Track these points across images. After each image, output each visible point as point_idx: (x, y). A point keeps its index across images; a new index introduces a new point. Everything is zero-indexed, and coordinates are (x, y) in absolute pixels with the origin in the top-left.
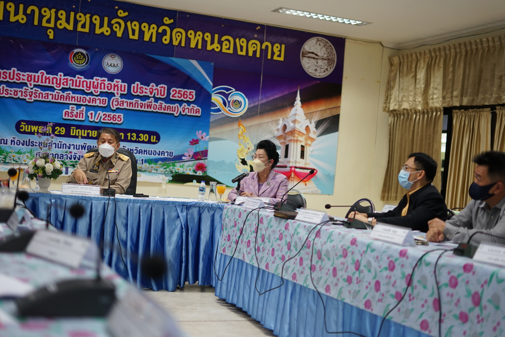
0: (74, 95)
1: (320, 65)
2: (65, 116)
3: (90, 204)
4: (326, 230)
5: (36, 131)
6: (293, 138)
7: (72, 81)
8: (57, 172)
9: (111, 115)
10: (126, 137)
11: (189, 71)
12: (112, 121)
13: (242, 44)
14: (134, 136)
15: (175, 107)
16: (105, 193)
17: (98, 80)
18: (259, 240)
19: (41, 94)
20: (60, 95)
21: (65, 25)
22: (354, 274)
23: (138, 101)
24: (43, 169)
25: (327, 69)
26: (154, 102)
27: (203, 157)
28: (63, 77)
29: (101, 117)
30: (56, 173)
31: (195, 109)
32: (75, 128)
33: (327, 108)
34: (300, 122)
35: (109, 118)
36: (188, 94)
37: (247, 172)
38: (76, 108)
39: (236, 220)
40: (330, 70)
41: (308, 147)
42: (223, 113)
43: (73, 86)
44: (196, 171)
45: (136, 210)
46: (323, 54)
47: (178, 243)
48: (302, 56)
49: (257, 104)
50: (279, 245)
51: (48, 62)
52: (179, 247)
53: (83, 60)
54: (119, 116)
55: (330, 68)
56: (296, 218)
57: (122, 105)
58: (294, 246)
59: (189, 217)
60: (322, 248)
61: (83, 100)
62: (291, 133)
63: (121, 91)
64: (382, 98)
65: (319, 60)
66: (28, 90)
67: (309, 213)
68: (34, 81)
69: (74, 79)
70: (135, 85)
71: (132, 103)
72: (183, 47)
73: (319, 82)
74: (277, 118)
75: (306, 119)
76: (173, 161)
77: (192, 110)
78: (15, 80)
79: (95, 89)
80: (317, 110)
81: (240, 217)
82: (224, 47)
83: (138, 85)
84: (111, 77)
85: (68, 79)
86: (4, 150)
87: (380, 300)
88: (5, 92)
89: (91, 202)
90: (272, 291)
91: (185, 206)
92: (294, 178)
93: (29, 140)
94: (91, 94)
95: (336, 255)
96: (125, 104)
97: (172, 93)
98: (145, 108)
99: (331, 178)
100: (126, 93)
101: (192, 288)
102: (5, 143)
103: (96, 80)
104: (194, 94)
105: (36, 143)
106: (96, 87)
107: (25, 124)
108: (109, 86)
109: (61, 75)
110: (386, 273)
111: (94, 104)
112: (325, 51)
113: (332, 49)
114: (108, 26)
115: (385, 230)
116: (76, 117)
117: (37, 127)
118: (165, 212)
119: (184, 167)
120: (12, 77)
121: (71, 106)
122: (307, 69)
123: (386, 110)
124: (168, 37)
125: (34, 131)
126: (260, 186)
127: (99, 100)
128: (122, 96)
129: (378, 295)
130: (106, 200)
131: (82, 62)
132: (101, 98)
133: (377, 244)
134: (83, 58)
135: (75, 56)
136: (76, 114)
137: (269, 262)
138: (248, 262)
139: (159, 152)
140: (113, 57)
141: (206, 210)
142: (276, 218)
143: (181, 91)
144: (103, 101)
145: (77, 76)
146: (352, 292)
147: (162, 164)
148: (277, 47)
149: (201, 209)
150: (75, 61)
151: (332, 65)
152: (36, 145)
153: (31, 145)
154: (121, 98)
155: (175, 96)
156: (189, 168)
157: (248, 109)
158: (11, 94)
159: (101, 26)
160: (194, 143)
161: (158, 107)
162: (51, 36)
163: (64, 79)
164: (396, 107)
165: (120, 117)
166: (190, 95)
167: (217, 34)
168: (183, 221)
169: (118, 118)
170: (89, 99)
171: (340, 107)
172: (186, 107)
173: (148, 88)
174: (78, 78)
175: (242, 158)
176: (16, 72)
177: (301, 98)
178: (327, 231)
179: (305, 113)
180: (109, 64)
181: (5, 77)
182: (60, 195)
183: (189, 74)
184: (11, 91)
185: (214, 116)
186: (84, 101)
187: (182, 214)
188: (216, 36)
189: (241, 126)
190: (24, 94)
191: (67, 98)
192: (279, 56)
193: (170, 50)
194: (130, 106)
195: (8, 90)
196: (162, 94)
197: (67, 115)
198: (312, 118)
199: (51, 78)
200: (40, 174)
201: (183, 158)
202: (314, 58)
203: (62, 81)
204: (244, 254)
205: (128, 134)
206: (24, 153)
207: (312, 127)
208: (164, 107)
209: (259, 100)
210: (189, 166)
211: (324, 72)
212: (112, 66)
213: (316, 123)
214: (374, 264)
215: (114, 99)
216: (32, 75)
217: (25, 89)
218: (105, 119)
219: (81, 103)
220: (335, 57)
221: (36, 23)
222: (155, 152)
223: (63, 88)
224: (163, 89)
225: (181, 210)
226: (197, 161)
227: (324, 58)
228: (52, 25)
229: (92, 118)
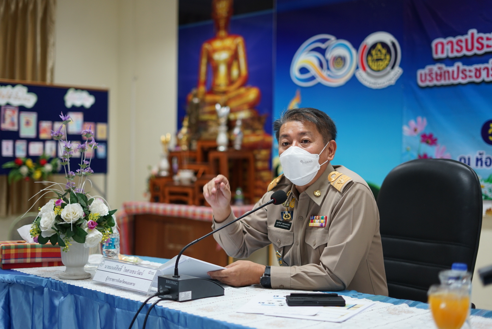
78: (475, 51)
88: (461, 75)
120: (470, 47)
158: (470, 77)
176: (476, 36)
181: (460, 49)
184: (470, 71)
195: (466, 70)
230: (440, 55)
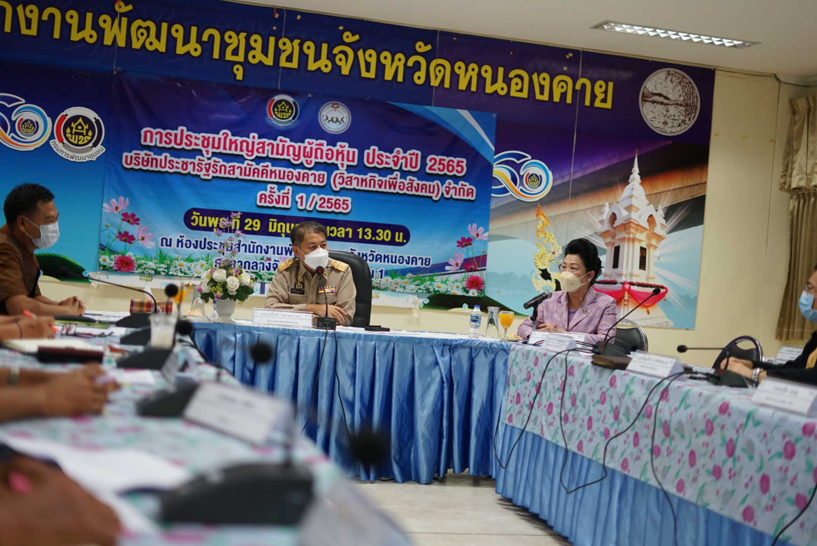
0: (274, 169)
1: (673, 114)
2: (261, 202)
3: (296, 341)
4: (679, 387)
5: (215, 226)
6: (626, 236)
7: (271, 146)
8: (245, 290)
9: (332, 199)
10: (356, 234)
11: (456, 127)
12: (333, 209)
13: (542, 83)
14: (368, 234)
15: (434, 186)
16: (320, 324)
17: (313, 143)
18: (568, 403)
19: (223, 168)
20: (252, 168)
21: (260, 57)
22: (724, 462)
23: (375, 177)
24: (224, 285)
25: (684, 121)
26: (401, 178)
27: (479, 267)
28: (257, 141)
29: (316, 203)
30: (244, 292)
31: (466, 188)
32: (276, 220)
33: (684, 186)
34: (638, 209)
35: (329, 205)
36: (455, 165)
37: (548, 292)
38: (278, 189)
39: (529, 369)
40: (689, 122)
41: (652, 249)
42: (511, 195)
43: (272, 153)
44: (468, 289)
45: (369, 352)
46: (677, 96)
47: (436, 405)
48: (642, 100)
49: (567, 179)
50: (600, 412)
51: (234, 117)
52: (438, 413)
53: (288, 112)
54: (344, 201)
55: (690, 120)
56: (629, 367)
57: (349, 183)
58: (624, 414)
59: (453, 363)
60: (671, 418)
61: (288, 176)
62: (623, 227)
63: (348, 160)
64: (779, 169)
65: (670, 107)
66: (203, 161)
67: (649, 359)
68: (213, 147)
69: (275, 143)
70: (371, 151)
71: (365, 180)
72: (446, 89)
73: (670, 142)
74: (601, 203)
75: (648, 205)
76: (430, 273)
77: (462, 190)
78: (183, 146)
79: (307, 159)
80: (667, 189)
81: (536, 364)
82: (514, 88)
83: (374, 150)
84: (332, 139)
85: (265, 142)
86: (166, 256)
87: (769, 508)
88: (168, 165)
89: (298, 338)
90: (587, 487)
91: (448, 345)
92: (628, 301)
93: (205, 239)
94: (301, 166)
95: (695, 430)
96: (355, 182)
97: (429, 164)
98: (385, 188)
99: (691, 302)
100: (355, 163)
101: (458, 479)
102: (168, 244)
103: (309, 143)
104: (464, 165)
105: (215, 244)
106: (309, 155)
107: (199, 214)
108: (328, 154)
109: (254, 137)
110: (779, 462)
111: (305, 182)
112: (681, 91)
113: (692, 87)
114: (328, 58)
115: (778, 389)
116: (278, 203)
117: (217, 219)
118: (415, 356)
119: (448, 283)
120: (178, 142)
121: (269, 186)
122: (650, 122)
123: (785, 187)
124: (422, 73)
125: (213, 225)
126: (571, 314)
127: (313, 176)
128: (350, 169)
129: (765, 499)
130: (322, 336)
131: (288, 116)
132: (317, 173)
133: (767, 412)
134: (288, 109)
135: (275, 106)
136: (277, 198)
137: (583, 440)
138: (549, 439)
139: (407, 259)
140: (335, 106)
141: (482, 352)
142: (595, 367)
143: (444, 160)
144: (319, 178)
145: (279, 138)
146: (722, 492)
147: (413, 278)
148: (601, 87)
149: (473, 351)
150: (275, 115)
151: (693, 114)
152: (215, 248)
153: (208, 248)
154: (348, 173)
155: (434, 168)
156: (456, 284)
157: (552, 188)
158: (177, 168)
159: (317, 58)
160: (464, 244)
161: (406, 186)
162: (240, 77)
163: (259, 144)
164: (802, 184)
165: (346, 202)
166: (458, 165)
167: (501, 66)
168: (445, 370)
169: (344, 203)
170: (297, 175)
171: (706, 183)
172: (451, 186)
173: (391, 156)
174: (281, 141)
175: (543, 268)
176: (186, 133)
177: (640, 170)
178: (680, 389)
179: (648, 193)
180: (330, 119)
181: (168, 141)
182: (249, 327)
183: (456, 133)
184: (177, 163)
185: (497, 200)
186: (290, 177)
187: (443, 359)
188: (501, 70)
189: (541, 216)
190: (197, 167)
191: (263, 173)
192: (604, 100)
193: (426, 93)
194: (362, 186)
195: (173, 161)
196: (414, 165)
197: (263, 200)
198: (658, 202)
199: (238, 142)
200: (219, 293)
201: (447, 268)
202: (662, 103)
203: (256, 147)
204: (542, 425)
205: (358, 230)
206: (198, 260)
207: (659, 217)
208: (416, 186)
209: (570, 173)
210: (457, 281)
211: (680, 125)
212: (333, 122)
213: (665, 211)
214: (760, 447)
215: (336, 174)
216: (209, 138)
217: (199, 160)
218: (323, 205)
219: (286, 180)
220: (697, 102)
221: (216, 55)
222: (401, 258)
223: (257, 157)
224: (414, 157)
225: (440, 353)
226: (470, 274)
227: (680, 103)
228: (240, 58)
229: (301, 205)
230: (148, 143)
